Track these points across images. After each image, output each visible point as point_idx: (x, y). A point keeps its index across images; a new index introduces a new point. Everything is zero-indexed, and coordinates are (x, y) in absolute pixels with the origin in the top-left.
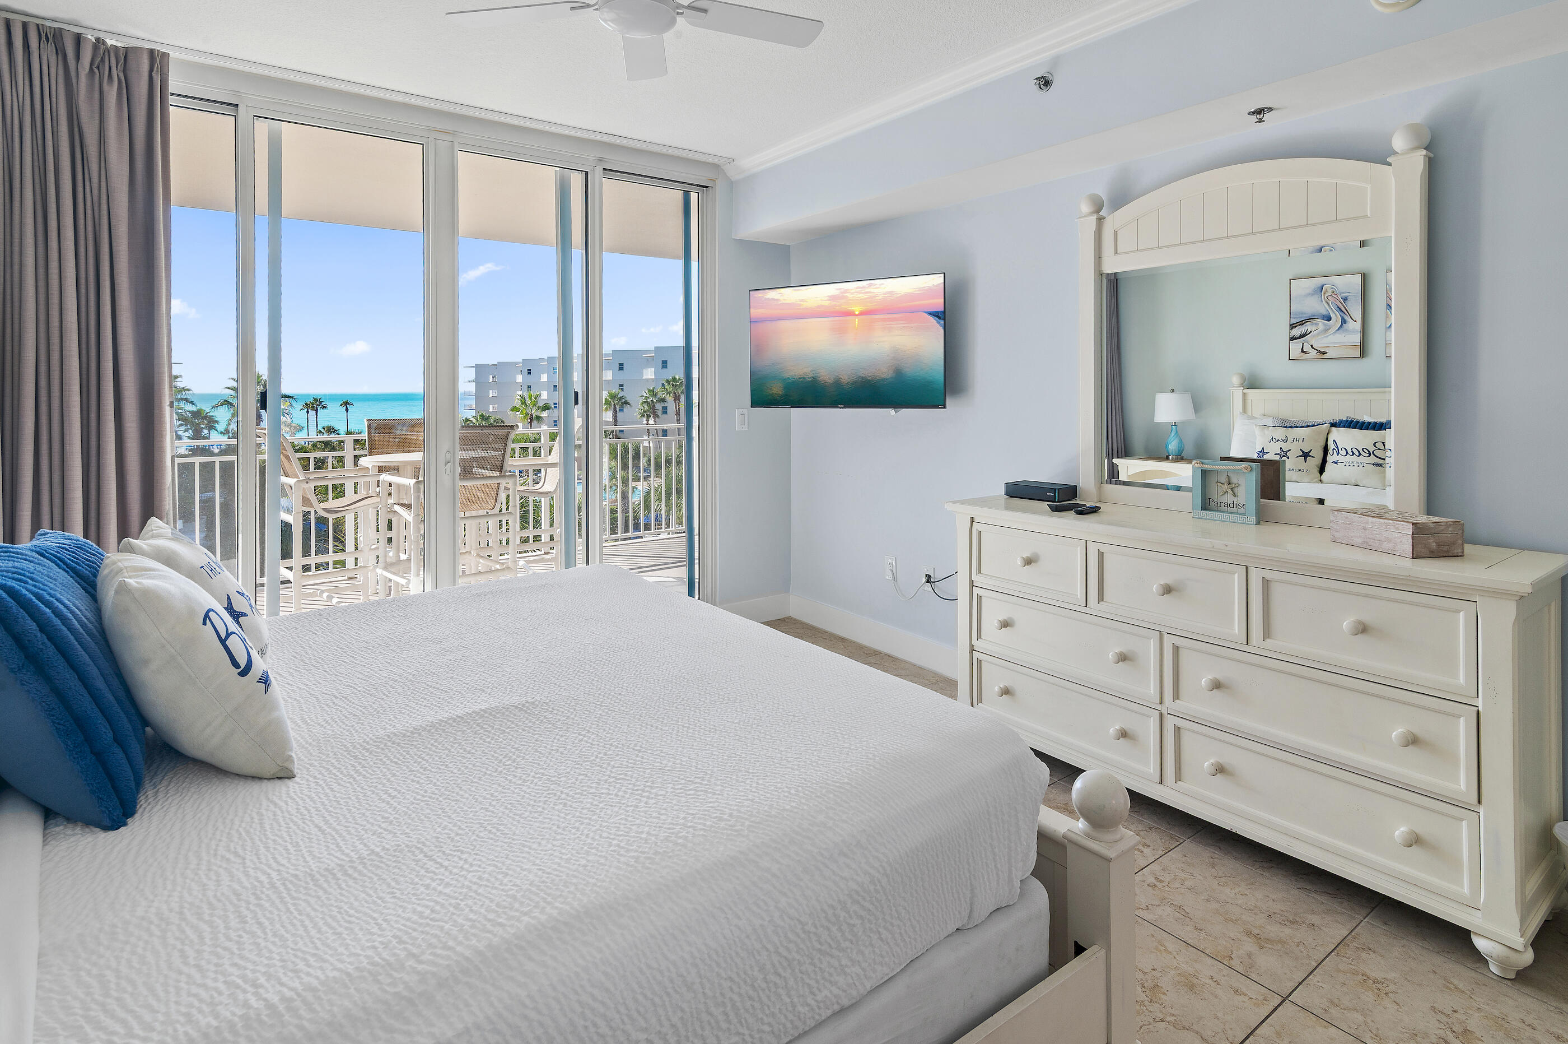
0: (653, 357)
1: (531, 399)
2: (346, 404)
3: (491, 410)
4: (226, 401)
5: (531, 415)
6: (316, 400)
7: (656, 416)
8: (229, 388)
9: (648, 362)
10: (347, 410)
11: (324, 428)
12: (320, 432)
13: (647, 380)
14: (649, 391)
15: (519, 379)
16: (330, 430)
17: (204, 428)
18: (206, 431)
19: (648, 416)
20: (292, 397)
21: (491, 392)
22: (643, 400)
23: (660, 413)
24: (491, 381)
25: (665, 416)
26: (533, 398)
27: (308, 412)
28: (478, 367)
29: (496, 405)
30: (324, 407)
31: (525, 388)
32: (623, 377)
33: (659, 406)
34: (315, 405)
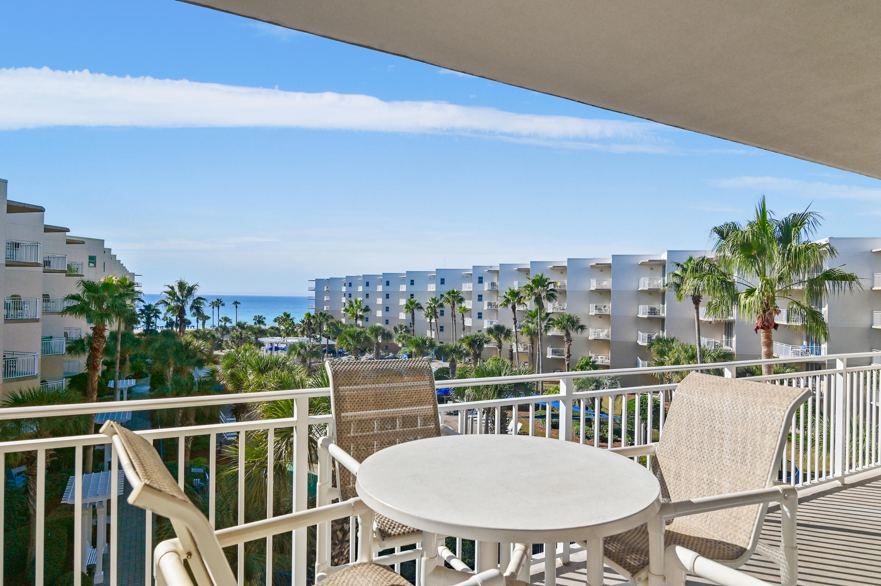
0: (435, 276)
1: (356, 303)
2: (236, 303)
3: (325, 310)
4: (163, 301)
5: (357, 314)
6: (218, 300)
7: (436, 317)
8: (165, 292)
9: (431, 279)
10: (237, 307)
11: (222, 318)
12: (220, 321)
13: (430, 292)
14: (433, 299)
15: (344, 289)
16: (226, 320)
17: (152, 317)
18: (153, 319)
19: (431, 317)
20: (204, 299)
21: (325, 297)
22: (428, 305)
23: (439, 315)
24: (325, 290)
25: (442, 317)
26: (358, 303)
27: (213, 308)
28: (317, 281)
29: (328, 306)
30: (223, 305)
31: (347, 295)
32: (413, 289)
33: (438, 310)
34: (218, 303)
